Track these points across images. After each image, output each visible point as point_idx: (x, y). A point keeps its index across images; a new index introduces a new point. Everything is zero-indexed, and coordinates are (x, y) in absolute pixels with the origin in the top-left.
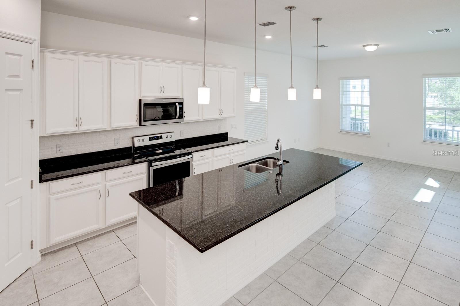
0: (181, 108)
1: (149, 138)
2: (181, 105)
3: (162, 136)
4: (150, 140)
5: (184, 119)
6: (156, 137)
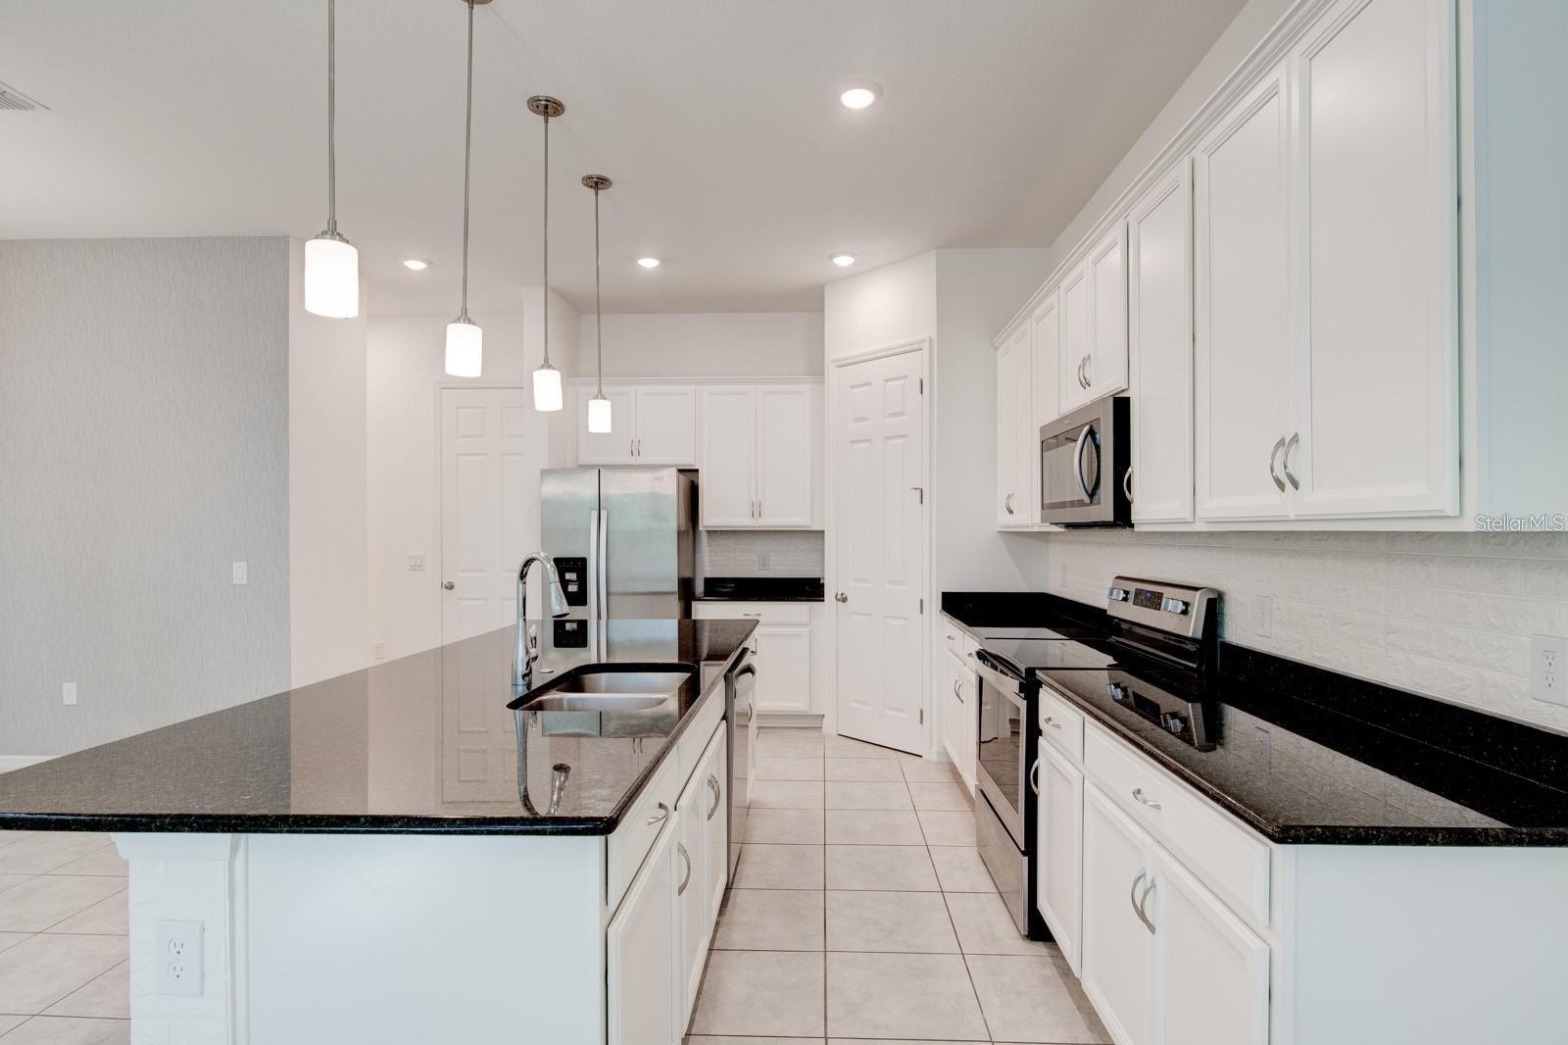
1: (1136, 589)
3: (1162, 595)
4: (1134, 604)
5: (1133, 512)
6: (1149, 595)
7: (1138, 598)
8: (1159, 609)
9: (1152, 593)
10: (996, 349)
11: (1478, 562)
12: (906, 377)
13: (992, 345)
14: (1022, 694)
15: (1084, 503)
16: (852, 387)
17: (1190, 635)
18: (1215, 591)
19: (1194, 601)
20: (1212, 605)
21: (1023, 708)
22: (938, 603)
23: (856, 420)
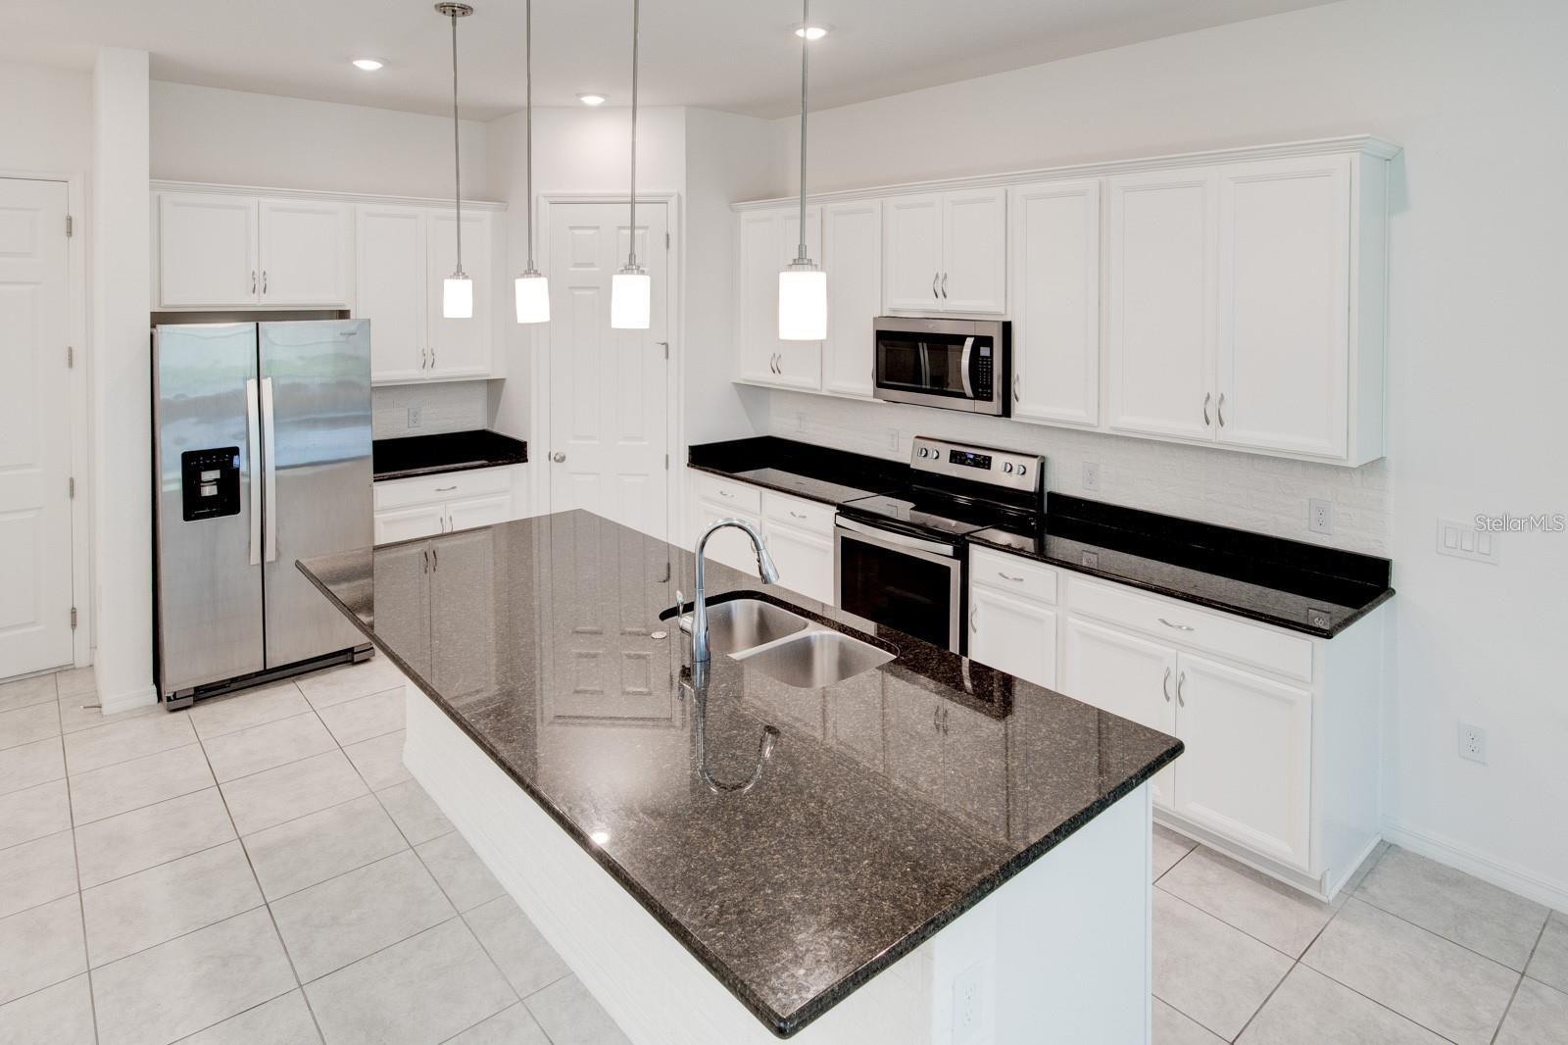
0: (986, 357)
1: (952, 451)
2: (988, 349)
3: (990, 458)
4: (950, 462)
5: (1018, 408)
6: (972, 457)
7: (957, 458)
8: (989, 468)
9: (975, 455)
10: (736, 211)
12: (646, 228)
14: (955, 556)
15: (963, 396)
16: (571, 228)
17: (1033, 490)
18: (1043, 457)
19: (1033, 466)
20: (1042, 466)
21: (955, 566)
22: (685, 456)
23: (577, 265)
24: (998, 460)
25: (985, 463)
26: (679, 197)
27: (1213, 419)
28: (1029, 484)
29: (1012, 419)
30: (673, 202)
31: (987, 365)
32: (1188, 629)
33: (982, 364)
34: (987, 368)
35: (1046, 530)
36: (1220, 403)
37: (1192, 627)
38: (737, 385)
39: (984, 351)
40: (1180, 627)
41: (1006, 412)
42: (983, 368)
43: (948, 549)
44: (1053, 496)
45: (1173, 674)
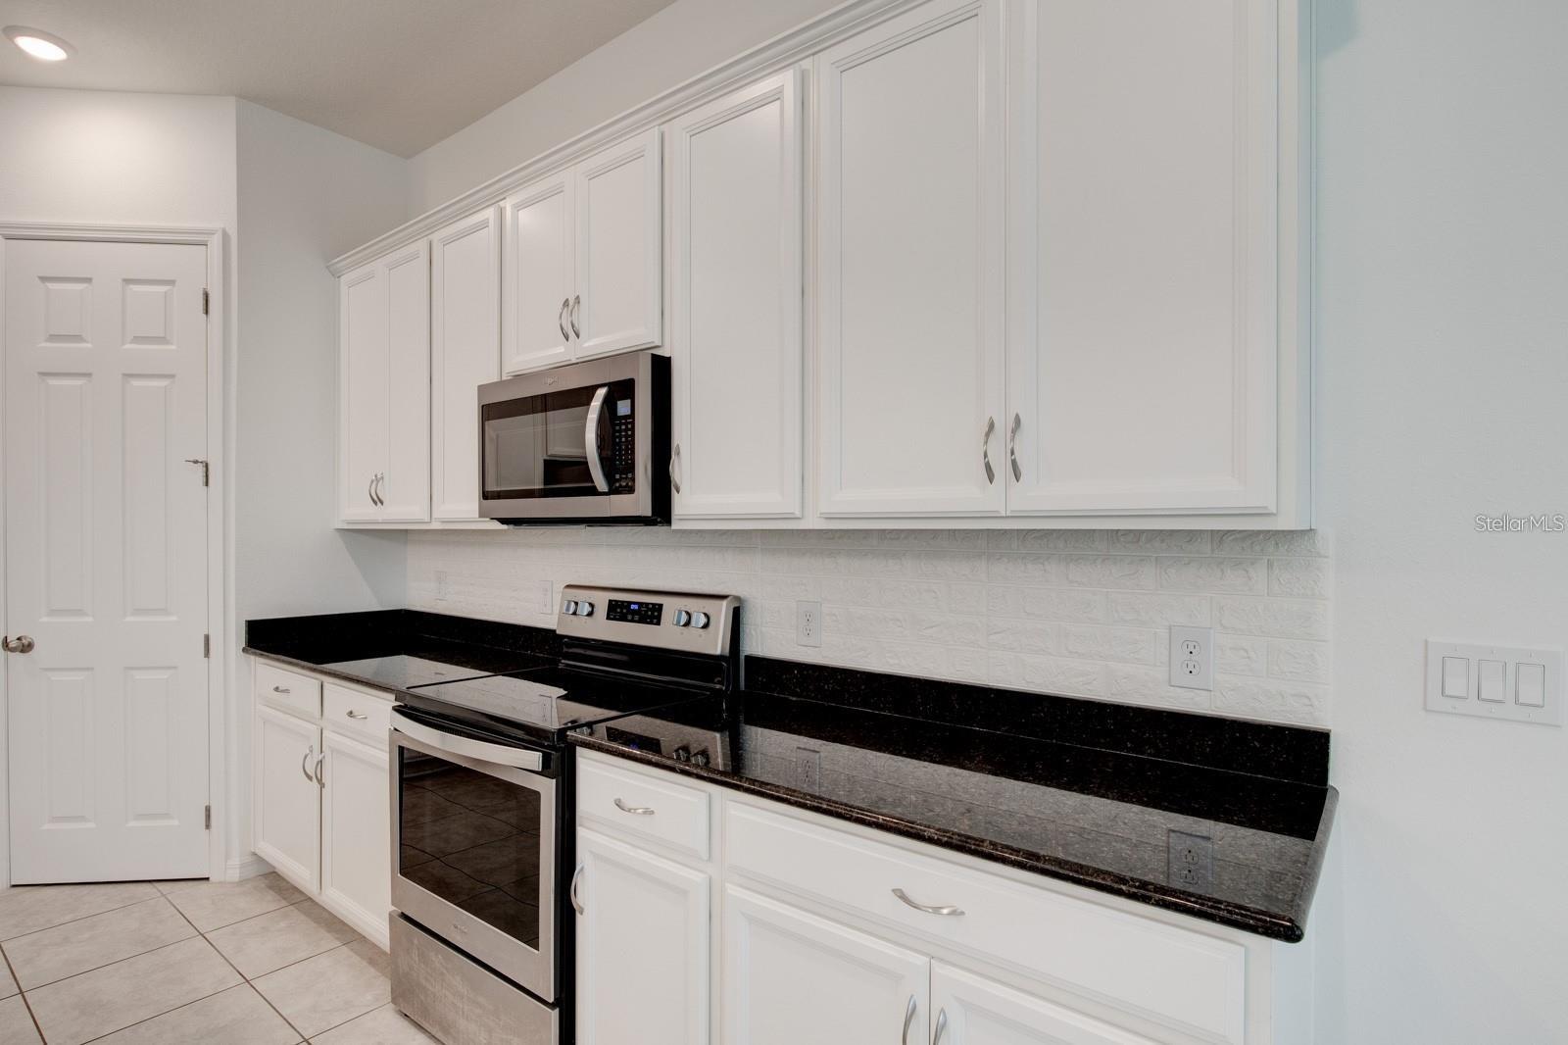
0: (626, 417)
1: (610, 601)
2: (629, 403)
3: (661, 606)
4: (608, 618)
5: (683, 504)
6: (636, 607)
7: (618, 611)
8: (658, 623)
9: (640, 604)
10: (336, 275)
11: (1104, 560)
12: (172, 282)
13: (327, 267)
14: (546, 771)
15: (593, 491)
16: (43, 279)
17: (718, 652)
18: (738, 599)
19: (722, 613)
20: (737, 615)
21: (547, 789)
22: (238, 636)
23: (53, 338)
24: (671, 607)
25: (650, 615)
26: (225, 236)
27: (1001, 468)
28: (716, 643)
29: (675, 525)
30: (215, 242)
31: (626, 430)
32: (953, 913)
33: (620, 431)
34: (626, 436)
35: (742, 718)
36: (1014, 432)
37: (961, 908)
38: (338, 530)
39: (623, 407)
40: (937, 910)
41: (661, 511)
42: (620, 437)
43: (533, 759)
44: (754, 662)
45: (922, 1010)
